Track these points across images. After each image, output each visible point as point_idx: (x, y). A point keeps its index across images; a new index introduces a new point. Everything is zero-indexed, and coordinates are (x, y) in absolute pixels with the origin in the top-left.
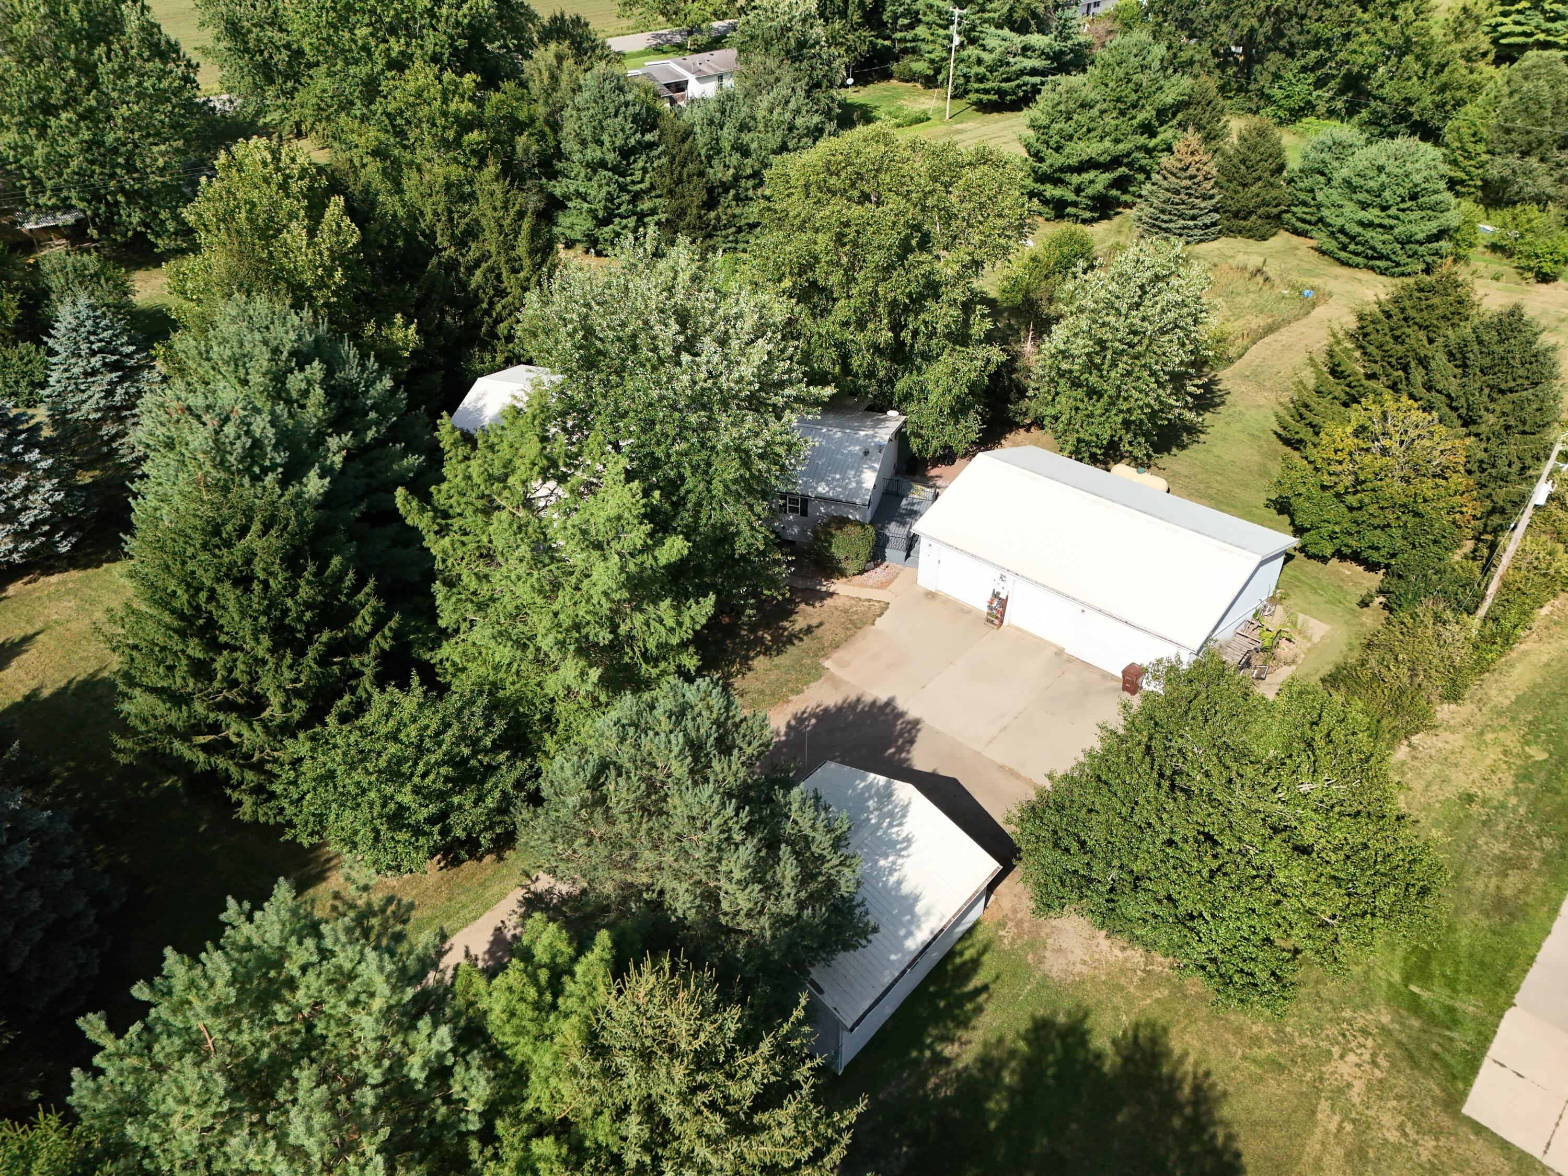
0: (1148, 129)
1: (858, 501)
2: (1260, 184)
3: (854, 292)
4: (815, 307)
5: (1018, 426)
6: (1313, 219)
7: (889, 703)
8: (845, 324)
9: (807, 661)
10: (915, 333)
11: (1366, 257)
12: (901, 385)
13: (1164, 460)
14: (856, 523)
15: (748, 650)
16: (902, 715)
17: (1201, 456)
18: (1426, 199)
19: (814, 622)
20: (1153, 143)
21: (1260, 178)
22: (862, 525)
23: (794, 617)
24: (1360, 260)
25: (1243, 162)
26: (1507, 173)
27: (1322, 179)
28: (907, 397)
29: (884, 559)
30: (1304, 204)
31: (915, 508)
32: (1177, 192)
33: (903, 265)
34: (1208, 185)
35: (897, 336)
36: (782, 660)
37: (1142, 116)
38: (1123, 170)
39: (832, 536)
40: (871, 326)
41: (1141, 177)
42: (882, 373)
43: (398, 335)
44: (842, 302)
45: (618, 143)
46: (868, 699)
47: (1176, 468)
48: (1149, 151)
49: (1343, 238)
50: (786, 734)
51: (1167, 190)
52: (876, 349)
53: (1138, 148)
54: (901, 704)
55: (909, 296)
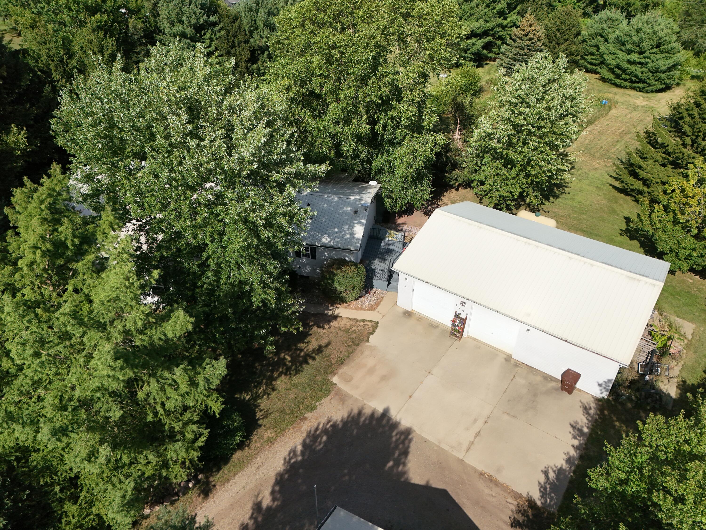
0: (502, 14)
1: (352, 248)
2: (568, 42)
3: (341, 96)
4: (315, 110)
5: (452, 187)
6: (597, 62)
7: (385, 413)
8: (337, 123)
9: (319, 378)
10: (385, 127)
11: (632, 82)
12: (376, 164)
13: (547, 205)
14: (350, 263)
15: (272, 371)
16: (395, 425)
17: (570, 202)
18: (666, 47)
19: (324, 342)
20: (505, 23)
21: (567, 40)
22: (355, 265)
23: (309, 339)
24: (627, 84)
25: (558, 30)
26: (693, 37)
27: (602, 39)
28: (380, 171)
29: (372, 287)
30: (592, 54)
31: (391, 247)
32: (522, 49)
33: (375, 75)
34: (538, 43)
35: (373, 129)
36: (299, 379)
37: (499, 7)
38: (489, 38)
39: (334, 275)
40: (354, 121)
41: (499, 42)
42: (363, 155)
43: (11, 139)
44: (333, 104)
45: (193, 21)
46: (367, 411)
47: (556, 211)
48: (503, 27)
49: (617, 71)
50: (303, 453)
51: (517, 47)
52: (359, 138)
53: (498, 26)
54: (395, 415)
55: (381, 98)
